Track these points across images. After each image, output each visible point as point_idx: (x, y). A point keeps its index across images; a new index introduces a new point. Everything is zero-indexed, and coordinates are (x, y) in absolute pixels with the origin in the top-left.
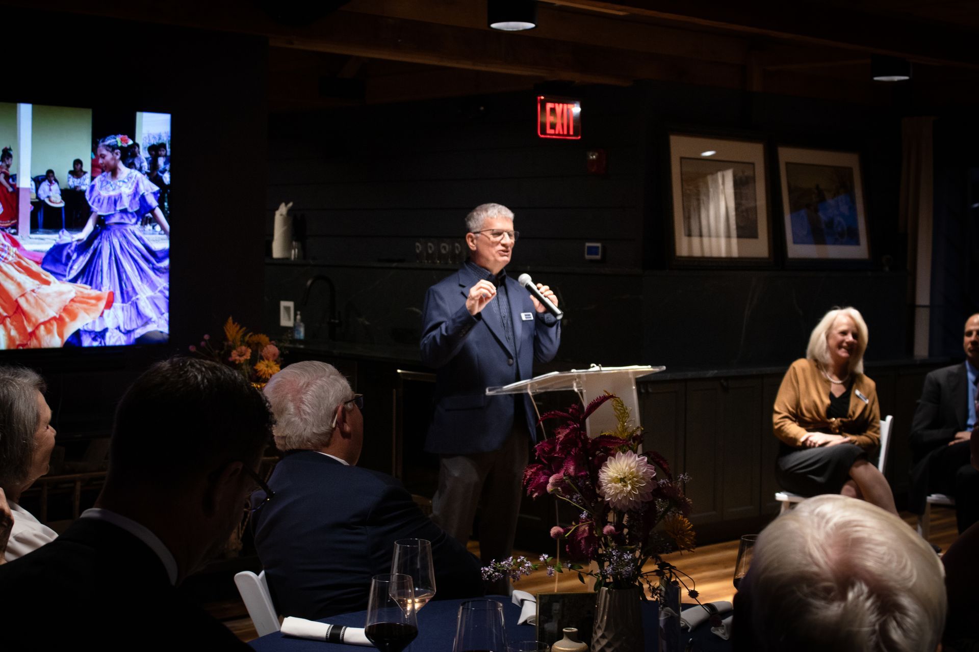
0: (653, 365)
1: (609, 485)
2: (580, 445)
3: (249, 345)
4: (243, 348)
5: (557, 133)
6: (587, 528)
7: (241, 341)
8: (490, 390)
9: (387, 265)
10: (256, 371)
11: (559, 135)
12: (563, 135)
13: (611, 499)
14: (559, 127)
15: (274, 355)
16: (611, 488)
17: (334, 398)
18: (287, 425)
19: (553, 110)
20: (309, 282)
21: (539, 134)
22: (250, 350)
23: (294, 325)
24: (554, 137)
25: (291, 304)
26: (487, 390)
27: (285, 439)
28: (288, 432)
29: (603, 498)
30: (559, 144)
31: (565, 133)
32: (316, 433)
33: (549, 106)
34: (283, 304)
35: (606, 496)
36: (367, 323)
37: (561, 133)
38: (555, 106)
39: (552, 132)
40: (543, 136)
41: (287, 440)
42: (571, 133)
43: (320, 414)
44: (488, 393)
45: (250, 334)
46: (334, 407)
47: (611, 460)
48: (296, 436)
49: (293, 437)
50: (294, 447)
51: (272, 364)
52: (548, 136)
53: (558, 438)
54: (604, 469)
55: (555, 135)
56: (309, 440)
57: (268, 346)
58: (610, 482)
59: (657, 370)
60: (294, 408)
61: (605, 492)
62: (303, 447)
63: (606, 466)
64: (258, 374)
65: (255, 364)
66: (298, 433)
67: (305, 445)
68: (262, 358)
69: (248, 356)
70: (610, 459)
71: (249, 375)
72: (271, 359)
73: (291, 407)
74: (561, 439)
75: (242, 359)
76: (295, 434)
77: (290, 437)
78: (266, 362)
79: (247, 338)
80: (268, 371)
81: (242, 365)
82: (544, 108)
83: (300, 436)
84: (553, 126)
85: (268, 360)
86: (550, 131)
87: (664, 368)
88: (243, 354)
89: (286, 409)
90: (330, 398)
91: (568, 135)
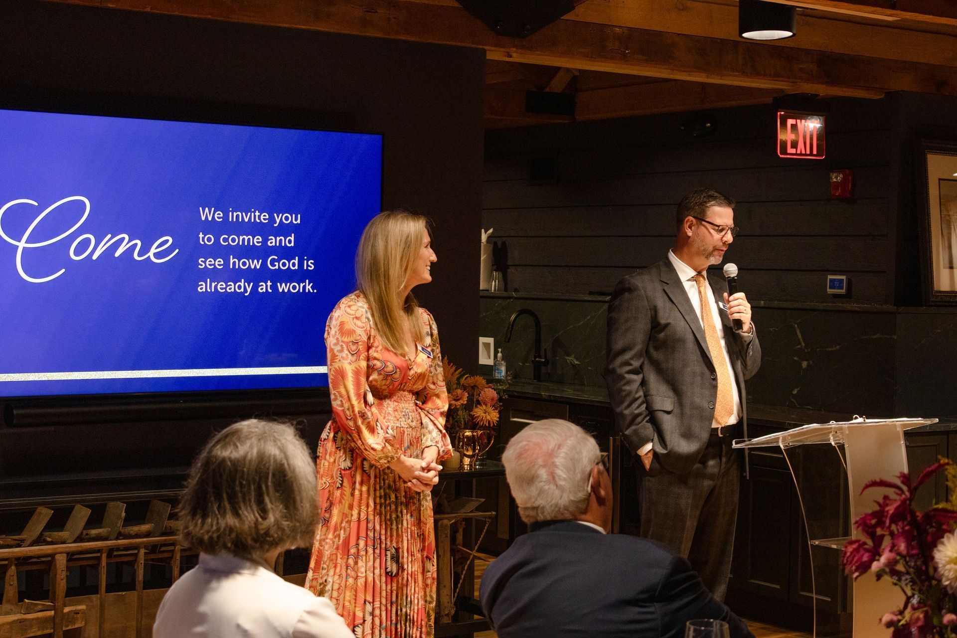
0: (924, 417)
1: (948, 567)
2: (909, 519)
3: (464, 388)
4: (459, 391)
5: (799, 152)
6: (921, 616)
7: (457, 384)
8: (736, 443)
9: (600, 298)
10: (473, 417)
11: (801, 154)
12: (806, 155)
13: (950, 583)
14: (801, 145)
15: (492, 399)
16: (950, 571)
17: (587, 459)
18: (539, 494)
19: (794, 127)
20: (513, 317)
21: (779, 154)
22: (466, 395)
23: (495, 363)
24: (795, 157)
25: (491, 340)
26: (734, 442)
27: (537, 510)
28: (541, 502)
29: (940, 581)
30: (799, 164)
31: (808, 152)
32: (574, 501)
33: (790, 122)
34: (482, 340)
35: (944, 579)
36: (576, 362)
37: (803, 152)
38: (796, 122)
39: (793, 151)
40: (783, 156)
41: (539, 512)
42: (815, 152)
43: (576, 479)
44: (734, 446)
45: (466, 376)
46: (588, 469)
47: (949, 539)
48: (551, 506)
49: (547, 507)
50: (549, 518)
51: (490, 409)
52: (788, 156)
53: (887, 512)
54: (940, 547)
55: (796, 154)
56: (566, 508)
57: (486, 389)
58: (949, 563)
59: (928, 422)
60: (547, 475)
61: (943, 575)
62: (560, 517)
63: (943, 543)
64: (474, 421)
65: (471, 410)
66: (554, 502)
67: (563, 514)
68: (479, 403)
69: (464, 401)
70: (947, 537)
71: (465, 421)
72: (489, 405)
73: (543, 473)
74: (891, 512)
75: (458, 403)
76: (550, 504)
77: (543, 508)
78: (484, 407)
79: (463, 381)
80: (486, 417)
81: (457, 410)
82: (784, 124)
83: (556, 505)
84: (795, 145)
85: (486, 405)
86: (791, 150)
87: (937, 420)
88: (459, 398)
89: (538, 477)
90: (584, 460)
91: (811, 154)
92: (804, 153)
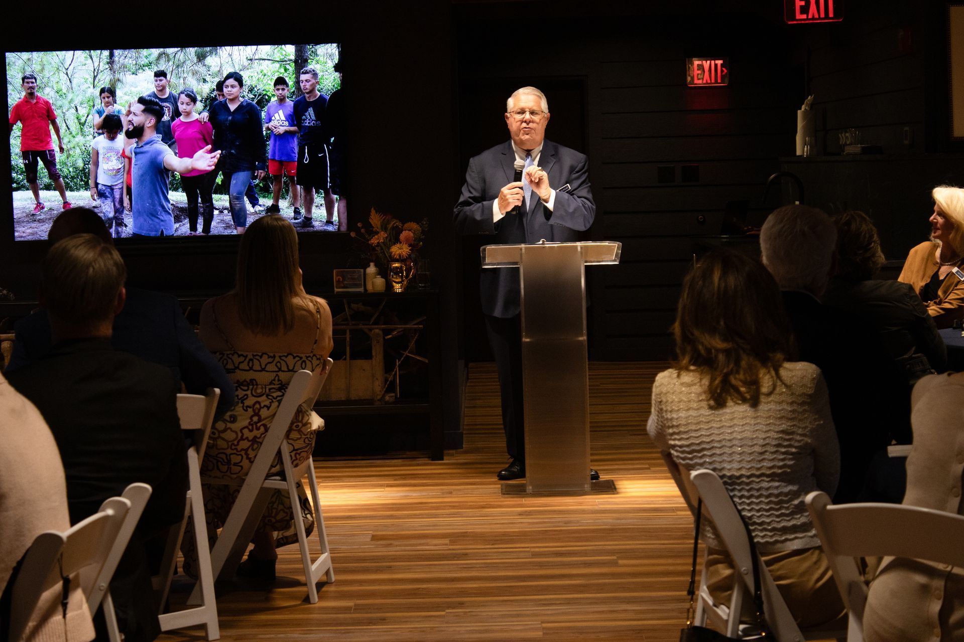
4: (382, 233)
5: (810, 17)
11: (813, 19)
12: (820, 19)
14: (813, 10)
21: (786, 21)
22: (385, 235)
24: (806, 22)
31: (822, 15)
37: (816, 16)
39: (804, 16)
40: (791, 23)
42: (831, 15)
51: (404, 246)
52: (798, 22)
84: (805, 10)
86: (800, 16)
88: (379, 238)
92: (818, 17)
